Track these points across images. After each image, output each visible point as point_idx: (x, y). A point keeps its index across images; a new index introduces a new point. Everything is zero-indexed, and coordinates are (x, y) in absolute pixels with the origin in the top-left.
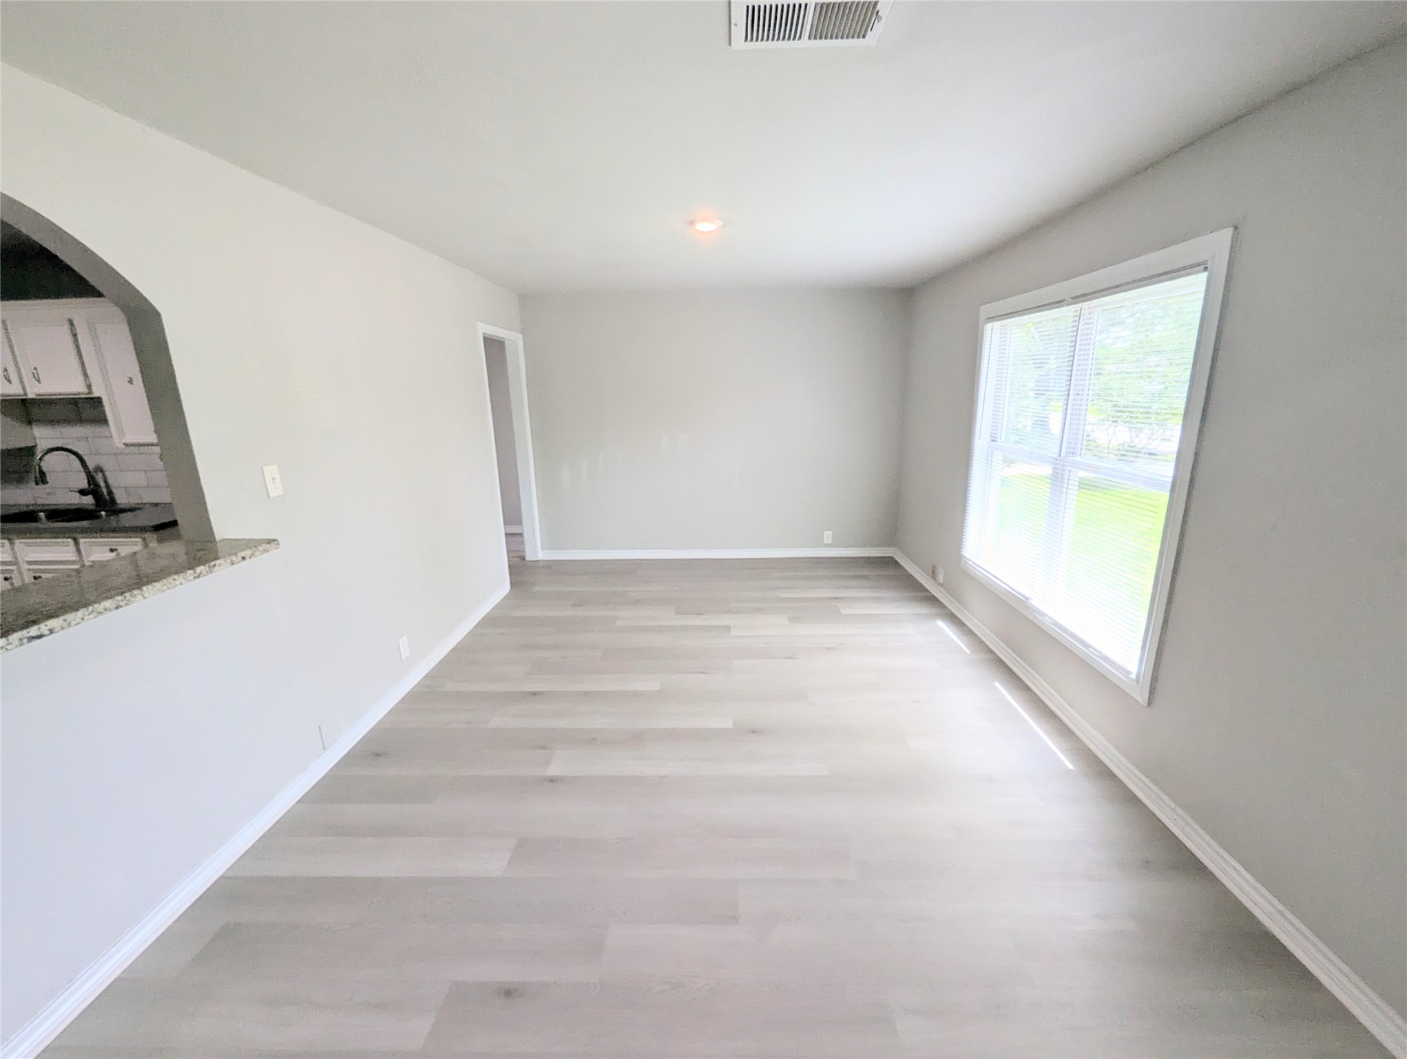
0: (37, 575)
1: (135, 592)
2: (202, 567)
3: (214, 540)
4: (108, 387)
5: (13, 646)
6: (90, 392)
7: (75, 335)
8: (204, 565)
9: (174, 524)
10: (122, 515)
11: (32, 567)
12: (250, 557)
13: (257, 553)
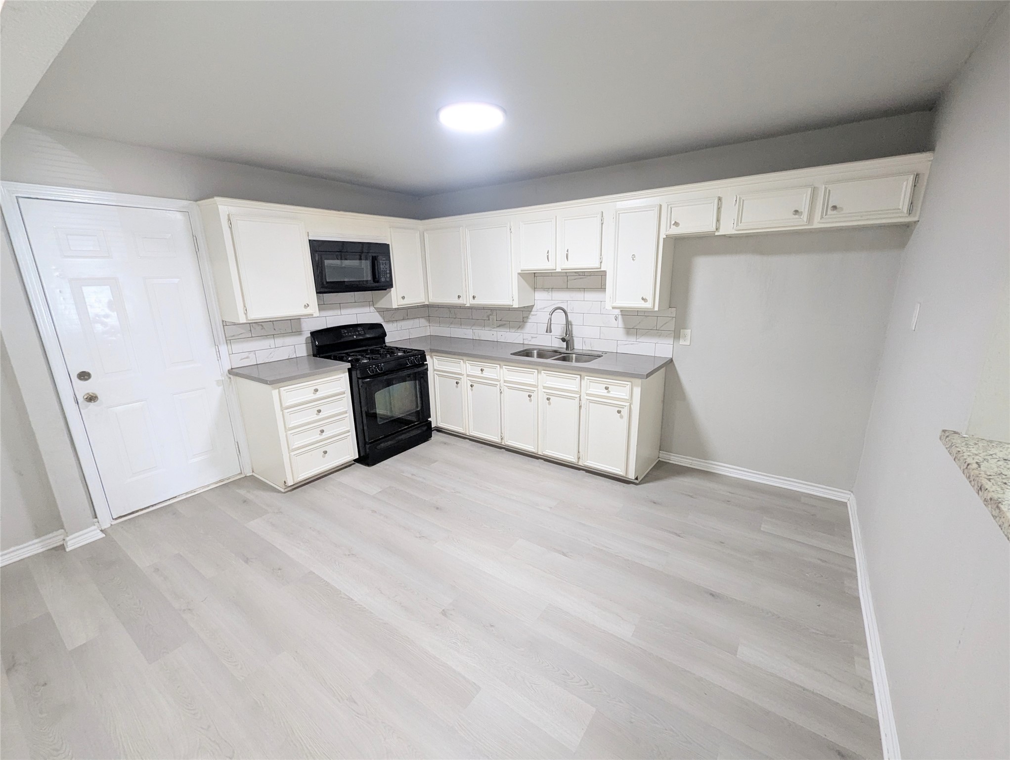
4: (616, 264)
6: (601, 268)
7: (602, 223)
11: (547, 391)
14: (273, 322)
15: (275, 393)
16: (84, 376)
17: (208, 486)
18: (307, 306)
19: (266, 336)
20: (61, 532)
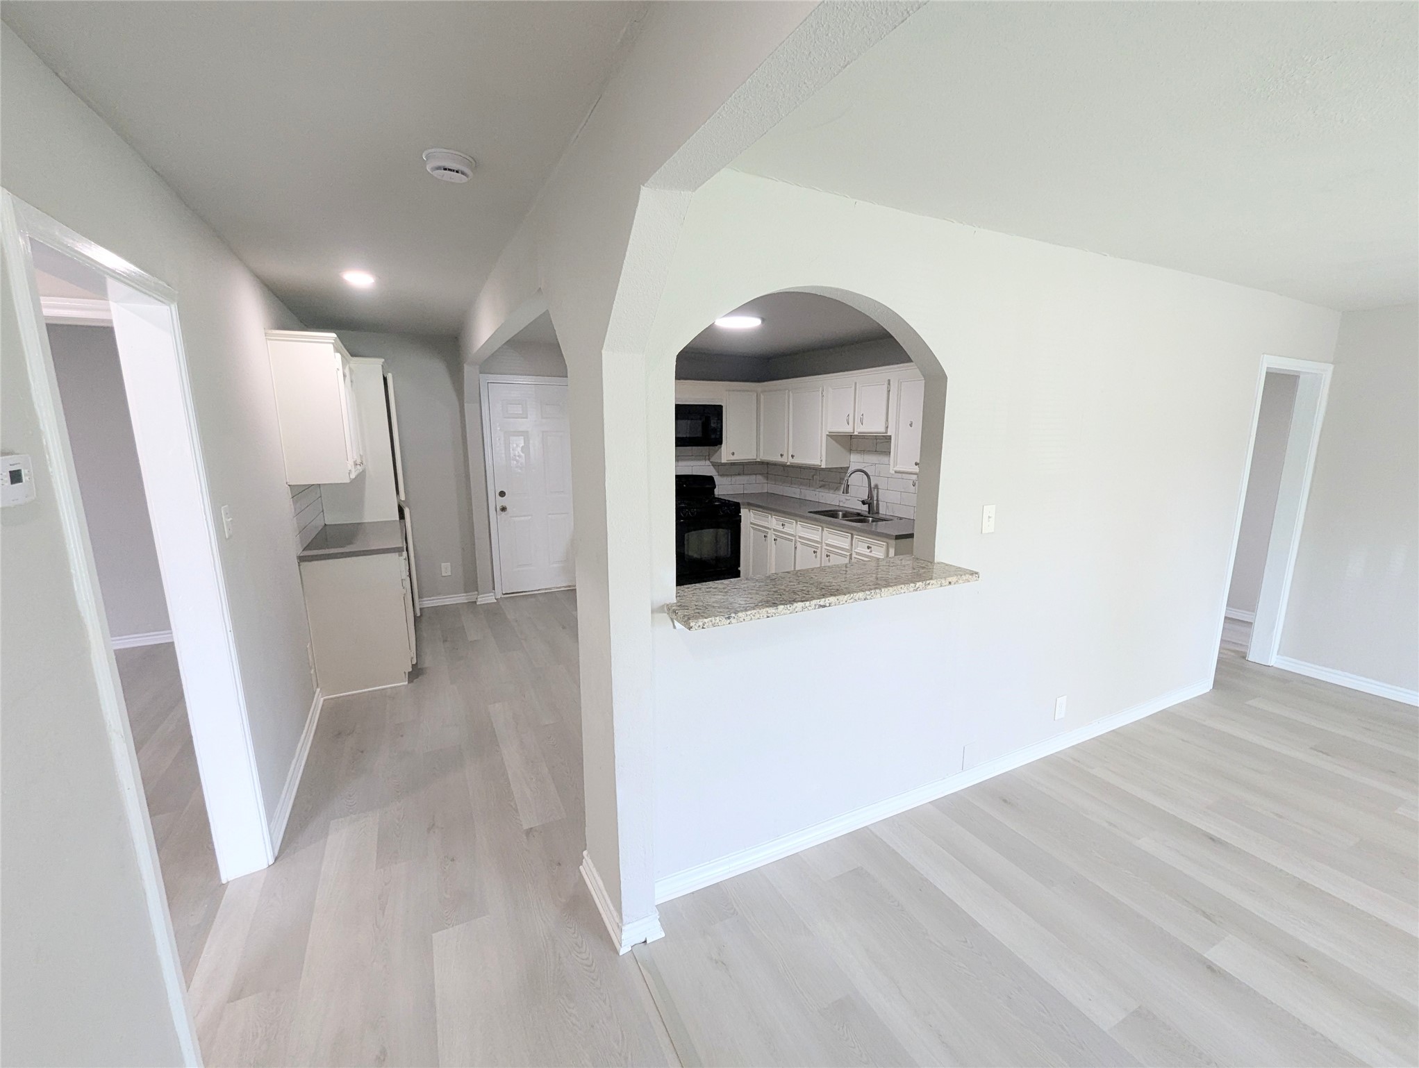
0: (828, 554)
1: (878, 591)
2: (921, 583)
3: (932, 562)
4: (897, 429)
5: (811, 608)
6: (886, 433)
7: (889, 391)
8: (922, 581)
9: (911, 536)
10: (880, 523)
11: (828, 548)
12: (955, 583)
13: (960, 582)
16: (502, 494)
17: (560, 587)
20: (476, 593)
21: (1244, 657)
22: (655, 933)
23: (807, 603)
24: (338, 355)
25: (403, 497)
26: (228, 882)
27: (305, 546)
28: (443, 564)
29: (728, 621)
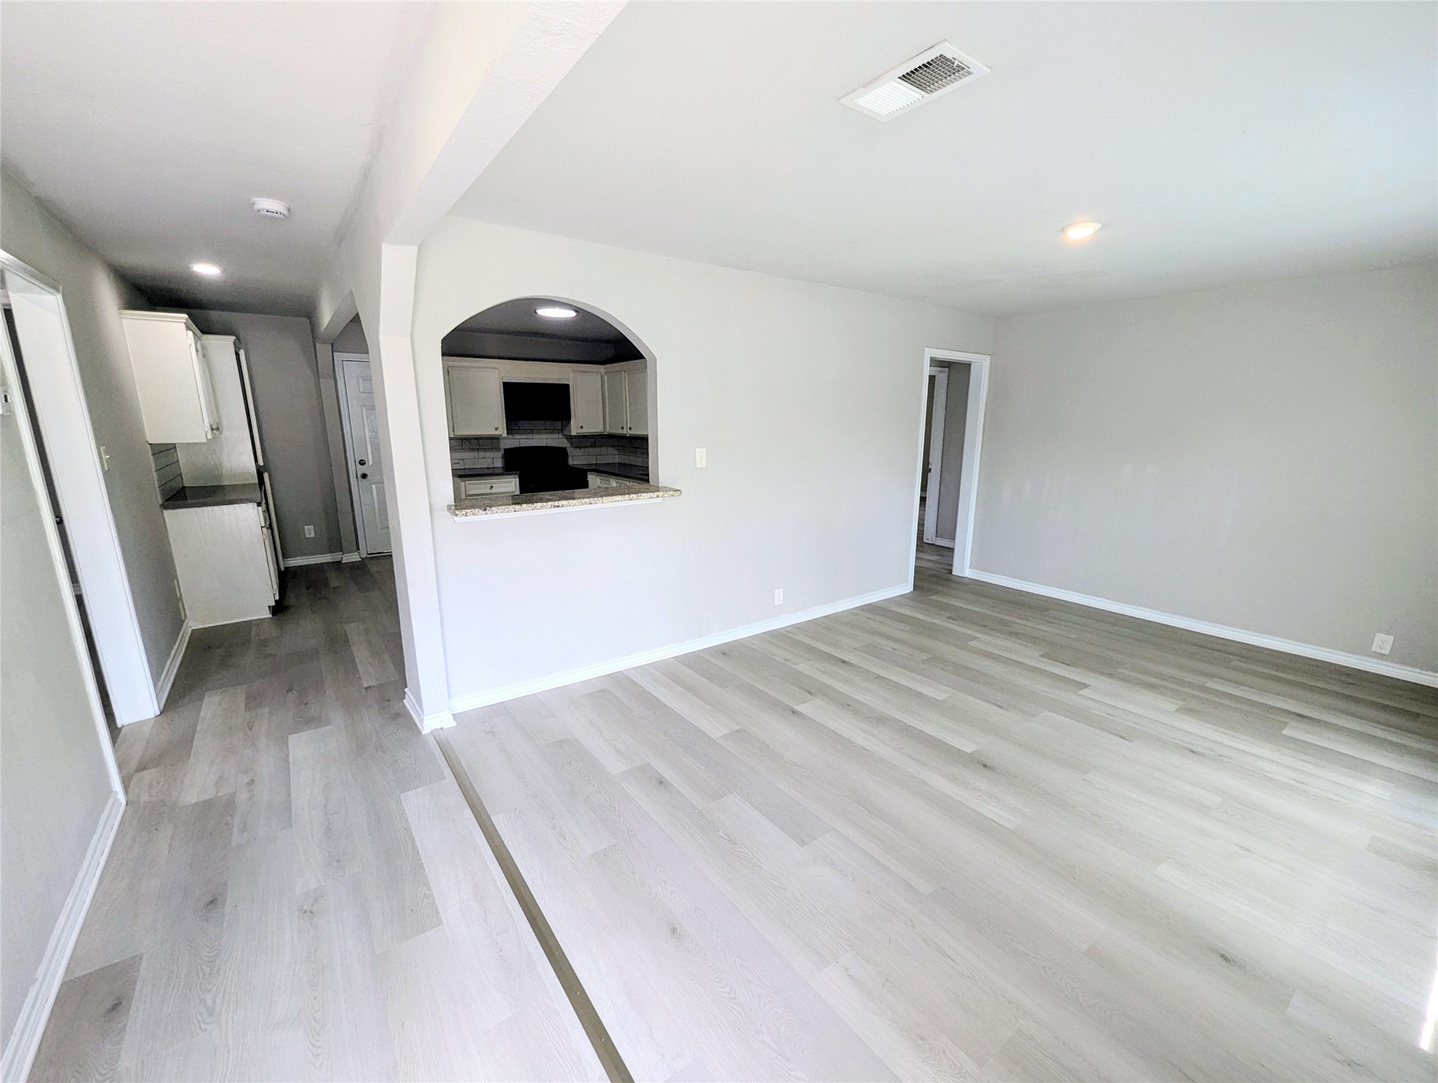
3: (657, 487)
13: (666, 495)
14: (478, 438)
15: (463, 484)
16: (362, 463)
18: (496, 429)
19: (473, 450)
20: (341, 553)
21: (950, 572)
22: (449, 723)
23: (545, 504)
24: (190, 333)
25: (261, 463)
26: (123, 726)
27: (167, 497)
28: (306, 527)
29: (485, 512)
